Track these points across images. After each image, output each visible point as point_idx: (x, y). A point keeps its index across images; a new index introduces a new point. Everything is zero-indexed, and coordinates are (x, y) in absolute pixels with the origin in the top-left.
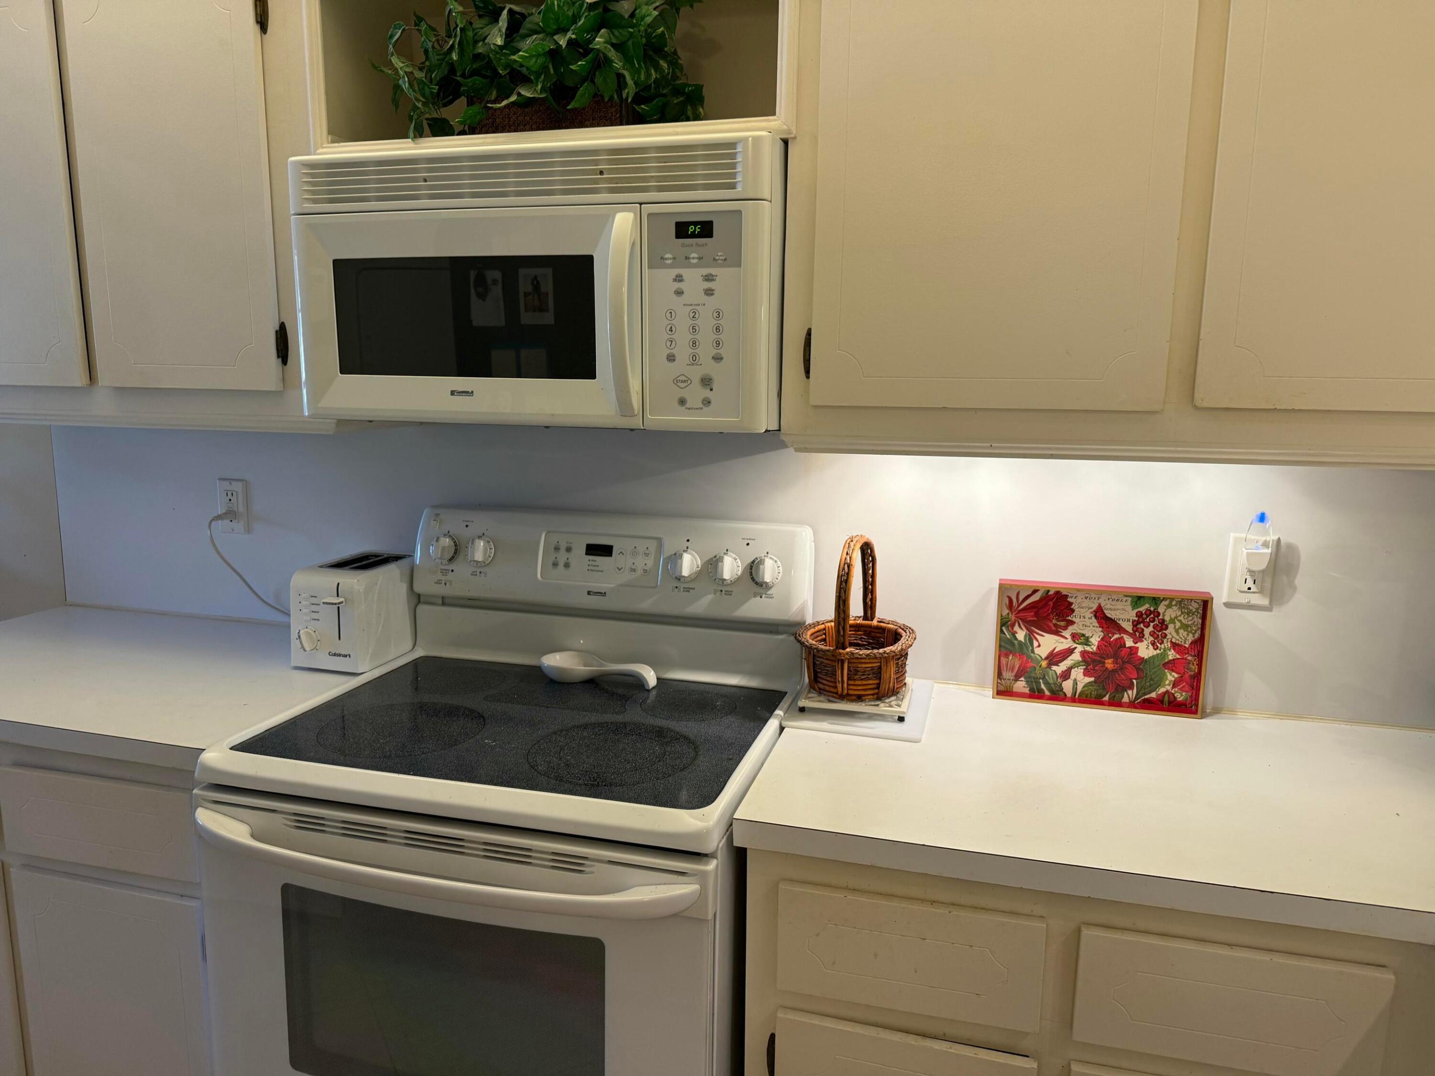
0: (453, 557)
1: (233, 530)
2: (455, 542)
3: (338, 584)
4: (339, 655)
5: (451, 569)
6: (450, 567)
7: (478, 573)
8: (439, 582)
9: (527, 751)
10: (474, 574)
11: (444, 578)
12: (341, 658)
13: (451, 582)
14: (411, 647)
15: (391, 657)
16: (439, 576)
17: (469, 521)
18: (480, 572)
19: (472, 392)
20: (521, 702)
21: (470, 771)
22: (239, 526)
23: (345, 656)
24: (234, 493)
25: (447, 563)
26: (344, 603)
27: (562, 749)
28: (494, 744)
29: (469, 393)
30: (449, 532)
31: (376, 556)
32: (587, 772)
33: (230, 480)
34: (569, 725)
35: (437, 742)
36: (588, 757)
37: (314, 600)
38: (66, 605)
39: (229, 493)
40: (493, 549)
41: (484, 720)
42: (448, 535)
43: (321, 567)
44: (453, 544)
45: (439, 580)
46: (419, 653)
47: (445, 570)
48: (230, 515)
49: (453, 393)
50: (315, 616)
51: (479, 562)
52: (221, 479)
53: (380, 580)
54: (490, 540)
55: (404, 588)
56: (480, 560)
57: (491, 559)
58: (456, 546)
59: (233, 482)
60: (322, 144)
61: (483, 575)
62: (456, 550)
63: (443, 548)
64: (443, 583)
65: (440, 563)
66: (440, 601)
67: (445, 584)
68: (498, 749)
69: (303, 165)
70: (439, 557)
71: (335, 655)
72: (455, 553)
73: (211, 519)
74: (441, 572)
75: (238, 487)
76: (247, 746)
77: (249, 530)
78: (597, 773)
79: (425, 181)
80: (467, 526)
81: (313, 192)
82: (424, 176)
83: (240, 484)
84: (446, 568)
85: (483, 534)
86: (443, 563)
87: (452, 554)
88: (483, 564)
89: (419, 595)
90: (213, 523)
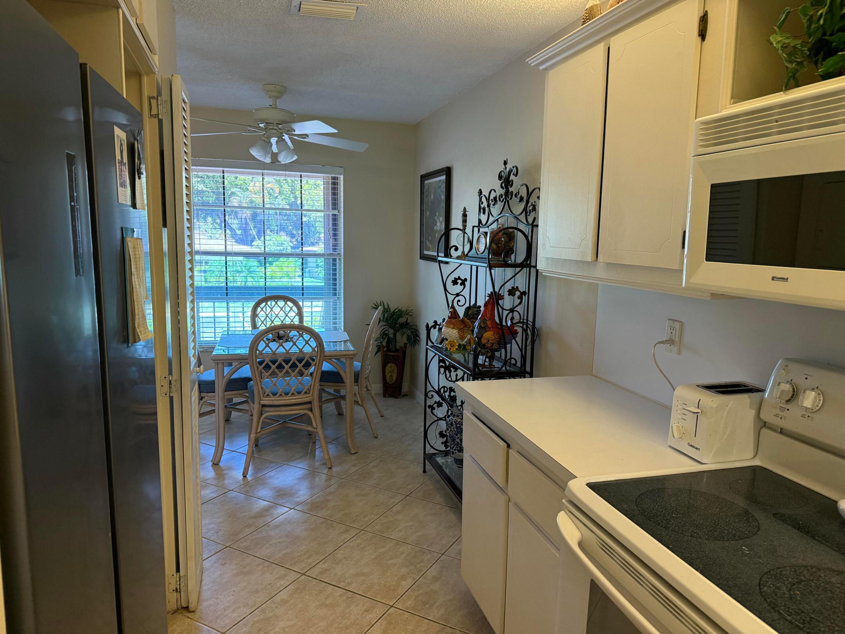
0: (790, 400)
1: (671, 351)
2: (794, 389)
3: (700, 400)
4: (694, 447)
5: (787, 408)
6: (787, 407)
7: (807, 416)
8: (777, 415)
9: (768, 570)
10: (803, 416)
11: (781, 413)
12: (694, 449)
13: (785, 418)
14: (752, 457)
15: (732, 459)
16: (778, 411)
17: (808, 375)
18: (808, 416)
19: (787, 279)
20: (801, 529)
21: (710, 564)
22: (675, 349)
23: (697, 449)
24: (675, 329)
25: (784, 403)
26: (700, 414)
27: (800, 582)
28: (748, 552)
29: (785, 280)
30: (792, 380)
31: (745, 386)
32: (803, 612)
33: (674, 320)
34: (826, 566)
35: (709, 532)
36: (816, 601)
37: (684, 407)
38: (592, 375)
39: (672, 328)
40: (822, 401)
41: (758, 530)
42: (790, 382)
43: (697, 386)
44: (792, 390)
45: (778, 414)
46: (757, 462)
47: (782, 407)
48: (670, 342)
49: (773, 278)
50: (684, 417)
51: (808, 408)
52: (669, 319)
53: (731, 404)
54: (821, 393)
55: (752, 413)
56: (809, 407)
57: (818, 408)
58: (794, 391)
59: (675, 322)
60: (726, 106)
61: (810, 419)
62: (793, 395)
63: (783, 391)
64: (780, 417)
65: (779, 401)
66: (779, 430)
67: (781, 418)
68: (746, 558)
69: (701, 123)
70: (778, 397)
71: (691, 446)
72: (792, 397)
73: (657, 342)
74: (780, 409)
75: (677, 325)
76: (594, 487)
77: (679, 353)
78: (811, 618)
79: (777, 122)
80: (806, 378)
81: (705, 140)
82: (776, 118)
83: (678, 324)
84: (784, 407)
85: (817, 388)
86: (782, 402)
87: (789, 397)
88: (811, 411)
89: (766, 422)
90: (658, 344)
